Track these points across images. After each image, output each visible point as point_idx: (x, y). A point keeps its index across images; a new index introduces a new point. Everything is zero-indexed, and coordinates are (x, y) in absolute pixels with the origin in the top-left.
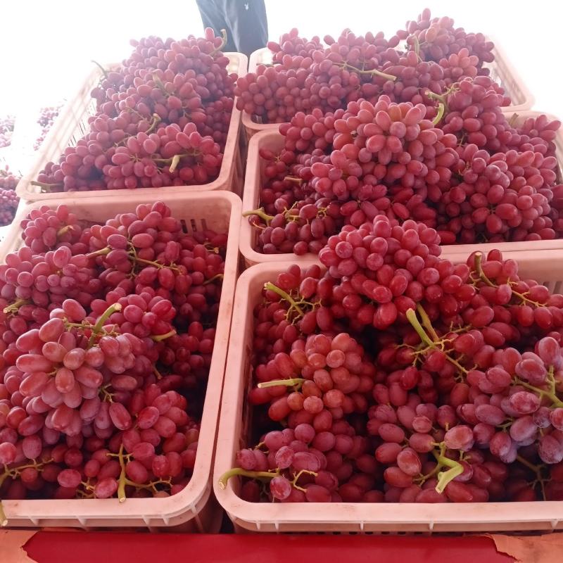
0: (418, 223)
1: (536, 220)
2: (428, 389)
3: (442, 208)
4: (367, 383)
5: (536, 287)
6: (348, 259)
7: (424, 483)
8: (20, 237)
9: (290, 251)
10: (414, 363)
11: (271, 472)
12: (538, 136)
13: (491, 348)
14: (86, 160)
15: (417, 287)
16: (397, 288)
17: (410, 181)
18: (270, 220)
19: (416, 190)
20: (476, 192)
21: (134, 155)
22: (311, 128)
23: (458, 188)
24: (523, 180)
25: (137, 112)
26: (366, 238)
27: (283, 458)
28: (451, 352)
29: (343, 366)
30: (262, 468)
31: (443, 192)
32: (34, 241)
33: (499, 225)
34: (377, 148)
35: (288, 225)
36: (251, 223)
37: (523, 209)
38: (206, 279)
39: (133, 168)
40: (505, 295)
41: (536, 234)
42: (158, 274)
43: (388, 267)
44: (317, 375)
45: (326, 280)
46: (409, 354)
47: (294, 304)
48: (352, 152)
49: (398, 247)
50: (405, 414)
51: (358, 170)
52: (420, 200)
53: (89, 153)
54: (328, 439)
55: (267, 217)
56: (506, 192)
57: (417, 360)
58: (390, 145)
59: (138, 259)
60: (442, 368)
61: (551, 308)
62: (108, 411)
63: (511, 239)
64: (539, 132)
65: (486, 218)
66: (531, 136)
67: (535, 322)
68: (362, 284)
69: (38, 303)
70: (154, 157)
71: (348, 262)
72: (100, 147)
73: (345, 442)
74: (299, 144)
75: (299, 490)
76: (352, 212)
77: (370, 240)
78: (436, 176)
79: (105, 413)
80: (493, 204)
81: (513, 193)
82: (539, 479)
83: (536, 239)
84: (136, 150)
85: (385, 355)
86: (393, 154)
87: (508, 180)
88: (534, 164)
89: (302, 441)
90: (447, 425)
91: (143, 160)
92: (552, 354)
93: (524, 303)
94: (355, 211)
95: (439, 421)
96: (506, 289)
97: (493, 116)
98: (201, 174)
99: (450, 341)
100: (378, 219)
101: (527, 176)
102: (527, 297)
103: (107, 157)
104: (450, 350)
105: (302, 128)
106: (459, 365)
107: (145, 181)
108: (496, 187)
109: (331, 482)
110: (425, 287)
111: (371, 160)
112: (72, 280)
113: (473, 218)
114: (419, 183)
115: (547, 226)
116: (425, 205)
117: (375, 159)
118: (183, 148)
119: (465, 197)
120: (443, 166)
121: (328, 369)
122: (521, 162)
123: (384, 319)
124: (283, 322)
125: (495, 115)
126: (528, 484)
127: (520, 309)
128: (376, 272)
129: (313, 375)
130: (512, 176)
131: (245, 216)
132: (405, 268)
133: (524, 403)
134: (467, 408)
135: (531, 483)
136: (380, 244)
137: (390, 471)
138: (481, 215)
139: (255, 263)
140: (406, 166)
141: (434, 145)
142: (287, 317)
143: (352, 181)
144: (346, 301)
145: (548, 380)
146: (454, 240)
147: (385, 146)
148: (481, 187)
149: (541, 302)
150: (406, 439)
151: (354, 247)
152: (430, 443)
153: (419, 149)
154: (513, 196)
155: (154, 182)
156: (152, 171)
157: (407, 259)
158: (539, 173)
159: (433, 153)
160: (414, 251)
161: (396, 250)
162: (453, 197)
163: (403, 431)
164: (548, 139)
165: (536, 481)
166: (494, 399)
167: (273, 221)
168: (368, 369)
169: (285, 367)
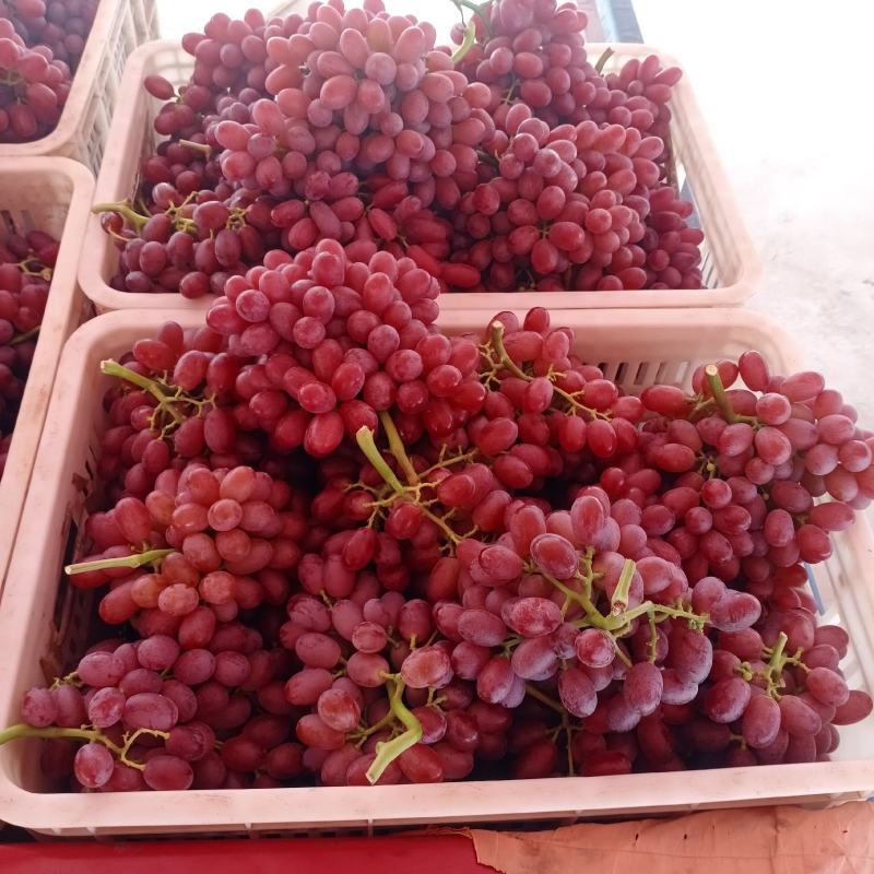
0: (397, 258)
1: (617, 253)
2: (391, 569)
3: (461, 221)
4: (287, 553)
5: (596, 382)
6: (259, 324)
7: (365, 742)
9: (174, 289)
10: (371, 520)
11: (87, 729)
12: (642, 95)
13: (505, 496)
15: (381, 384)
16: (344, 385)
17: (402, 168)
18: (143, 225)
19: (413, 187)
20: (519, 197)
22: (239, 45)
23: (489, 187)
24: (601, 179)
26: (298, 284)
27: (101, 711)
28: (432, 504)
29: (238, 527)
30: (70, 721)
31: (463, 191)
33: (553, 260)
34: (340, 100)
35: (173, 239)
36: (104, 227)
37: (594, 233)
38: (17, 332)
40: (541, 398)
41: (615, 277)
43: (332, 345)
44: (189, 544)
45: (225, 358)
46: (363, 504)
47: (164, 399)
48: (296, 105)
49: (356, 304)
50: (344, 615)
51: (306, 141)
52: (417, 208)
54: (201, 662)
55: (139, 218)
56: (569, 199)
57: (377, 515)
58: (364, 99)
60: (417, 533)
61: (617, 421)
63: (573, 286)
64: (645, 86)
65: (533, 245)
66: (631, 94)
67: (587, 445)
68: (283, 374)
71: (261, 330)
73: (232, 668)
74: (218, 75)
75: (130, 767)
76: (293, 222)
77: (304, 290)
78: (450, 162)
80: (546, 220)
81: (581, 202)
82: (564, 725)
83: (614, 288)
85: (324, 502)
86: (371, 116)
87: (574, 179)
88: (625, 149)
89: (149, 670)
90: (413, 639)
92: (591, 528)
93: (573, 409)
94: (298, 220)
95: (401, 629)
96: (544, 386)
97: (565, 51)
98: (23, 121)
99: (433, 485)
100: (324, 248)
101: (610, 171)
102: (580, 400)
104: (431, 501)
105: (223, 44)
106: (446, 528)
108: (552, 190)
109: (195, 747)
110: (397, 384)
111: (332, 124)
113: (510, 243)
114: (419, 172)
115: (635, 263)
116: (430, 214)
117: (339, 121)
119: (497, 206)
120: (466, 145)
121: (211, 533)
122: (603, 143)
123: (317, 444)
124: (145, 432)
125: (569, 49)
126: (547, 732)
127: (566, 422)
128: (311, 351)
129: (182, 542)
130: (584, 168)
131: (96, 211)
132: (364, 346)
133: (531, 620)
134: (445, 611)
135: (552, 730)
136: (319, 299)
137: (307, 722)
138: (524, 239)
139: (106, 310)
140: (395, 139)
141: (450, 102)
142: (153, 424)
143: (295, 161)
144: (256, 403)
145: (578, 575)
146: (478, 281)
147: (355, 99)
148: (528, 187)
149: (601, 409)
150: (343, 660)
151: (273, 301)
152: (379, 673)
153: (421, 108)
154: (581, 208)
157: (370, 329)
158: (632, 167)
159: (446, 118)
160: (385, 315)
161: (351, 312)
162: (479, 203)
163: (337, 647)
164: (659, 100)
165: (560, 728)
166: (493, 597)
167: (146, 228)
168: (294, 526)
169: (133, 526)
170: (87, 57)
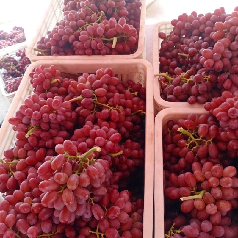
6: (236, 119)
8: (29, 82)
14: (64, 38)
18: (172, 81)
21: (91, 36)
22: (191, 23)
25: (90, 9)
29: (232, 187)
32: (38, 86)
35: (184, 85)
36: (160, 81)
38: (132, 112)
39: (90, 44)
42: (110, 113)
45: (215, 127)
47: (194, 139)
53: (66, 34)
55: (170, 78)
59: (98, 103)
62: (91, 209)
69: (44, 128)
70: (102, 37)
71: (236, 121)
72: (71, 30)
74: (182, 32)
76: (225, 80)
79: (89, 210)
84: (92, 33)
89: (206, 233)
91: (96, 39)
98: (127, 48)
103: (75, 36)
105: (186, 22)
107: (96, 52)
112: (63, 117)
118: (118, 33)
121: (221, 188)
124: (185, 148)
129: (210, 190)
131: (155, 76)
139: (165, 108)
142: (188, 146)
144: (231, 144)
155: (102, 52)
156: (102, 46)
167: (174, 81)
170: (141, 27)
